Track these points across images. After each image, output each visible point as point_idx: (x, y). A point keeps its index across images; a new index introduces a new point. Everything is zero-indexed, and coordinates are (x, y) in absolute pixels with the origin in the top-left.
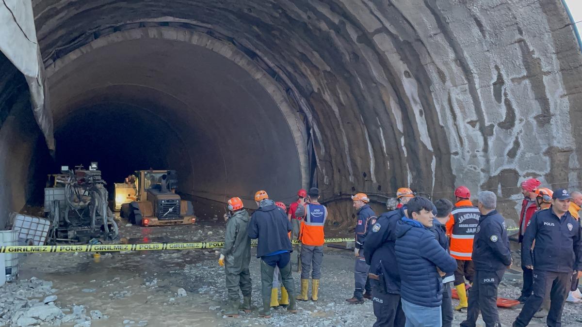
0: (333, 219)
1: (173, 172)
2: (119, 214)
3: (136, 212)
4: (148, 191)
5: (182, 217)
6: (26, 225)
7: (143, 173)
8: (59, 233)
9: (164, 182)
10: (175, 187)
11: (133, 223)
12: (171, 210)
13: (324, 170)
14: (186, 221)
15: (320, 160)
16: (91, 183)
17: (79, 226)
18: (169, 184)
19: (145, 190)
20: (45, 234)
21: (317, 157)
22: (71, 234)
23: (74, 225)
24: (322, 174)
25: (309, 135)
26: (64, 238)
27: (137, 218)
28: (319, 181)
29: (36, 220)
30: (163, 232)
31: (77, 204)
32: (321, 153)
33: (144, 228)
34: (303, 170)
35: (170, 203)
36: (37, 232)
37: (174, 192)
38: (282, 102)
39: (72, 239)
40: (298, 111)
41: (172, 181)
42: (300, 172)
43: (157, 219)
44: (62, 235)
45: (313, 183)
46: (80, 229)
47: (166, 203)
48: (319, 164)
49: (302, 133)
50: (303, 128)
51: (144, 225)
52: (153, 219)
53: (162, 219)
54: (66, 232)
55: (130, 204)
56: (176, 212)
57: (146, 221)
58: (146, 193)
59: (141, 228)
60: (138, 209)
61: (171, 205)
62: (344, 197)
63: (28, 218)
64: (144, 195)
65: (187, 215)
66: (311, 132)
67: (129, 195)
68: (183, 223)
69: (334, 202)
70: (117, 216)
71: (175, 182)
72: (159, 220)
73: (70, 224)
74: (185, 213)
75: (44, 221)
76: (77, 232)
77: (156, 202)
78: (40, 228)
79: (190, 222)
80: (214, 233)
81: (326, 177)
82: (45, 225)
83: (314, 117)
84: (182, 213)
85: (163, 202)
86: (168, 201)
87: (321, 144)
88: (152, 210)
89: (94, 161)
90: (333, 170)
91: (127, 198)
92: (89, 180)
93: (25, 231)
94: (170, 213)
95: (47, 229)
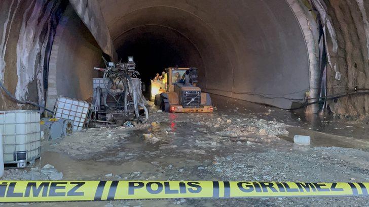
0: (345, 112)
1: (195, 69)
2: (154, 103)
3: (165, 100)
4: (175, 84)
5: (202, 107)
6: (68, 107)
7: (171, 70)
8: (99, 115)
9: (187, 76)
10: (196, 81)
11: (163, 109)
12: (193, 100)
13: (335, 67)
14: (206, 109)
15: (331, 57)
16: (122, 70)
17: (115, 110)
18: (191, 79)
19: (172, 84)
20: (84, 116)
21: (328, 54)
22: (109, 117)
23: (111, 108)
24: (333, 70)
25: (321, 32)
26: (103, 120)
27: (166, 106)
28: (328, 77)
29: (76, 102)
30: (186, 118)
31: (114, 91)
32: (333, 49)
33: (172, 114)
34: (312, 67)
35: (193, 94)
36: (77, 113)
37: (195, 85)
38: (294, 2)
39: (110, 121)
40: (310, 10)
41: (194, 77)
42: (308, 69)
43: (182, 107)
44: (102, 117)
45: (323, 79)
46: (116, 112)
47: (189, 94)
48: (331, 60)
49: (312, 32)
50: (315, 26)
51: (171, 112)
52: (179, 107)
53: (186, 107)
54: (104, 114)
55: (161, 95)
56: (197, 102)
57: (173, 108)
58: (173, 86)
59: (169, 114)
60: (167, 99)
61: (193, 96)
62: (360, 91)
63: (69, 101)
64: (172, 87)
65: (205, 105)
66: (324, 29)
67: (161, 88)
68: (203, 111)
69: (347, 98)
70: (152, 104)
71: (196, 77)
72: (183, 107)
73: (108, 108)
74: (204, 103)
75: (83, 104)
76: (114, 115)
77: (181, 93)
78: (80, 110)
79: (209, 111)
80: (232, 121)
81: (337, 73)
82: (84, 107)
83: (328, 14)
84: (202, 103)
85: (187, 92)
86: (190, 92)
87: (334, 41)
88: (178, 100)
89: (131, 55)
90: (347, 66)
91: (159, 90)
92: (121, 68)
93: (67, 112)
94: (192, 102)
95: (86, 111)
